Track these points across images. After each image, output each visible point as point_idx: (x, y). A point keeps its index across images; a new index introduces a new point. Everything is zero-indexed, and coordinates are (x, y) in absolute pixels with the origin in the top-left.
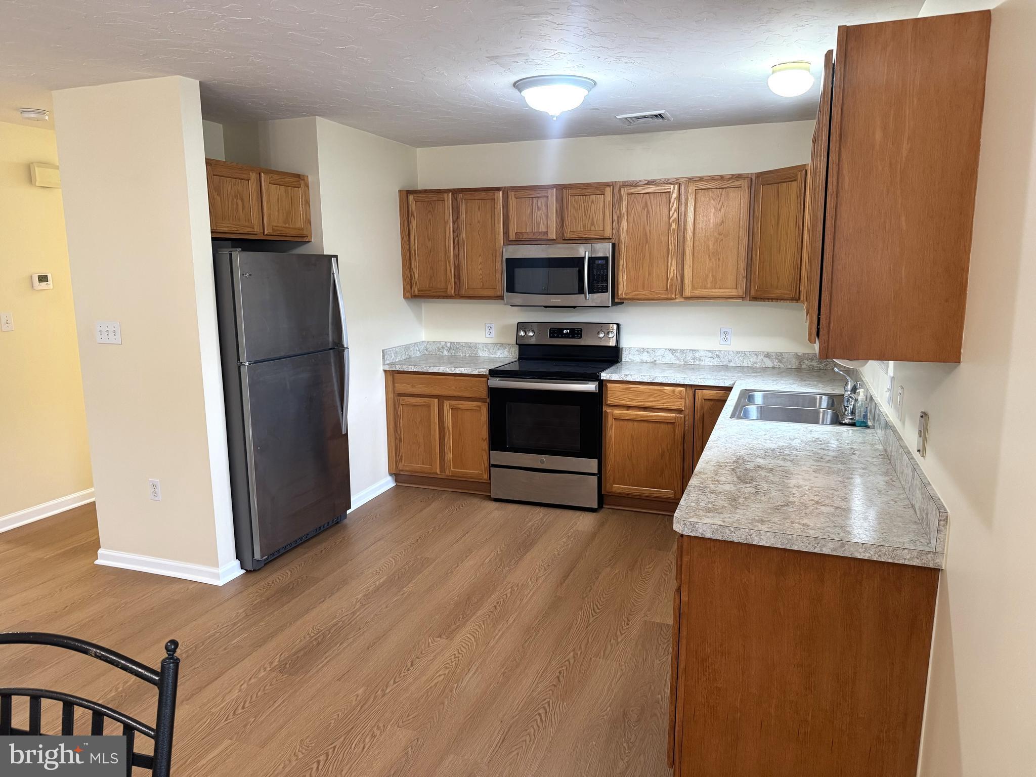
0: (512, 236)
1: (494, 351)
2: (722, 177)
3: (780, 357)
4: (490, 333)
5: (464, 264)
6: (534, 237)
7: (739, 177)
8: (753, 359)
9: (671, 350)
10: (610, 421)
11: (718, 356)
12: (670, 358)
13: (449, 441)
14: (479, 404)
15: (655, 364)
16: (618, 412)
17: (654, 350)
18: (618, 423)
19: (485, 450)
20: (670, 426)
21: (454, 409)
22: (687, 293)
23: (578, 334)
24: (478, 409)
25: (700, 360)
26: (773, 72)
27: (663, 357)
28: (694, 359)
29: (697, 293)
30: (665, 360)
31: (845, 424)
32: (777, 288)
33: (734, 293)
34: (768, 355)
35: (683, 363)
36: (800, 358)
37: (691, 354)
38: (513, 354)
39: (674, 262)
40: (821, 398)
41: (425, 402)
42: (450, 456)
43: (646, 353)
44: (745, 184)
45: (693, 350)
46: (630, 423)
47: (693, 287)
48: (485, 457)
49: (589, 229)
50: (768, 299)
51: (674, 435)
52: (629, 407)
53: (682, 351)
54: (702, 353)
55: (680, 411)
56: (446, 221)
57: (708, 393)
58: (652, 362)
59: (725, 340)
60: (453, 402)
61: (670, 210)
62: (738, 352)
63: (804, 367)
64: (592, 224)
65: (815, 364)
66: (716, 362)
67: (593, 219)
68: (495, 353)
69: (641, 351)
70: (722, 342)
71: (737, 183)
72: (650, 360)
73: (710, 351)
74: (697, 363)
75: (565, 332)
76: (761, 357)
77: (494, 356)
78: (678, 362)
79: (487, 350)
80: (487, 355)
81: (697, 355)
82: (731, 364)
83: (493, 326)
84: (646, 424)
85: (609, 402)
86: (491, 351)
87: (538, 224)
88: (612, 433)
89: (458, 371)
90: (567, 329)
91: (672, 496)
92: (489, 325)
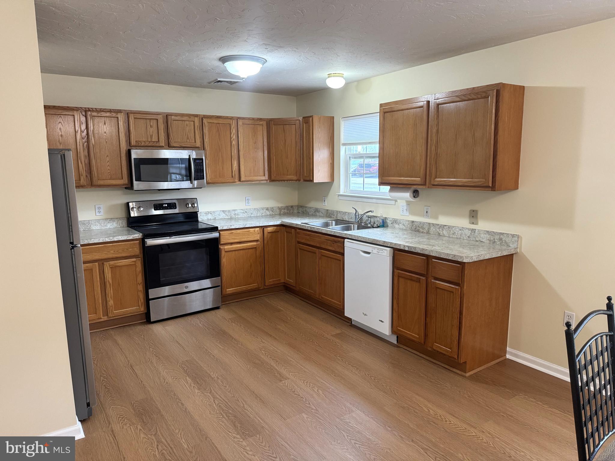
0: (133, 143)
1: (105, 224)
2: (253, 119)
3: (272, 209)
4: (99, 212)
5: (93, 162)
6: (149, 145)
7: (261, 120)
8: (262, 211)
9: (223, 211)
10: (223, 254)
11: (246, 212)
12: (223, 215)
13: (110, 292)
14: (134, 260)
15: (215, 220)
16: (227, 247)
17: (214, 212)
18: (227, 253)
19: (141, 291)
20: (253, 250)
21: (113, 268)
22: (243, 178)
23: (173, 206)
24: (134, 263)
25: (238, 215)
26: (328, 77)
27: (219, 215)
28: (235, 214)
29: (248, 179)
30: (221, 217)
31: (375, 227)
32: (287, 175)
33: (263, 178)
34: (267, 209)
35: (230, 217)
36: (280, 209)
37: (233, 212)
38: (121, 225)
39: (235, 163)
40: (332, 222)
42: (111, 303)
43: (210, 214)
44: (264, 123)
45: (234, 210)
46: (234, 252)
47: (245, 176)
48: (142, 296)
49: (186, 141)
50: (282, 181)
51: (256, 253)
52: (232, 244)
53: (229, 211)
54: (239, 211)
55: (257, 241)
56: (76, 130)
57: (270, 229)
58: (214, 219)
59: (248, 203)
60: (112, 263)
61: (231, 134)
62: (255, 209)
63: (282, 213)
64: (188, 138)
65: (286, 211)
66: (245, 215)
67: (188, 135)
68: (106, 226)
69: (207, 213)
70: (247, 205)
71: (261, 123)
72: (212, 218)
73: (242, 210)
74: (237, 217)
75: (164, 206)
76: (265, 210)
77: (105, 228)
78: (227, 217)
79: (99, 224)
80: (99, 228)
81: (236, 212)
82: (252, 215)
83: (101, 206)
84: (242, 251)
85: (222, 243)
86: (102, 225)
87: (151, 137)
88: (225, 260)
89: (116, 239)
90: (165, 204)
91: (257, 287)
92: (99, 206)
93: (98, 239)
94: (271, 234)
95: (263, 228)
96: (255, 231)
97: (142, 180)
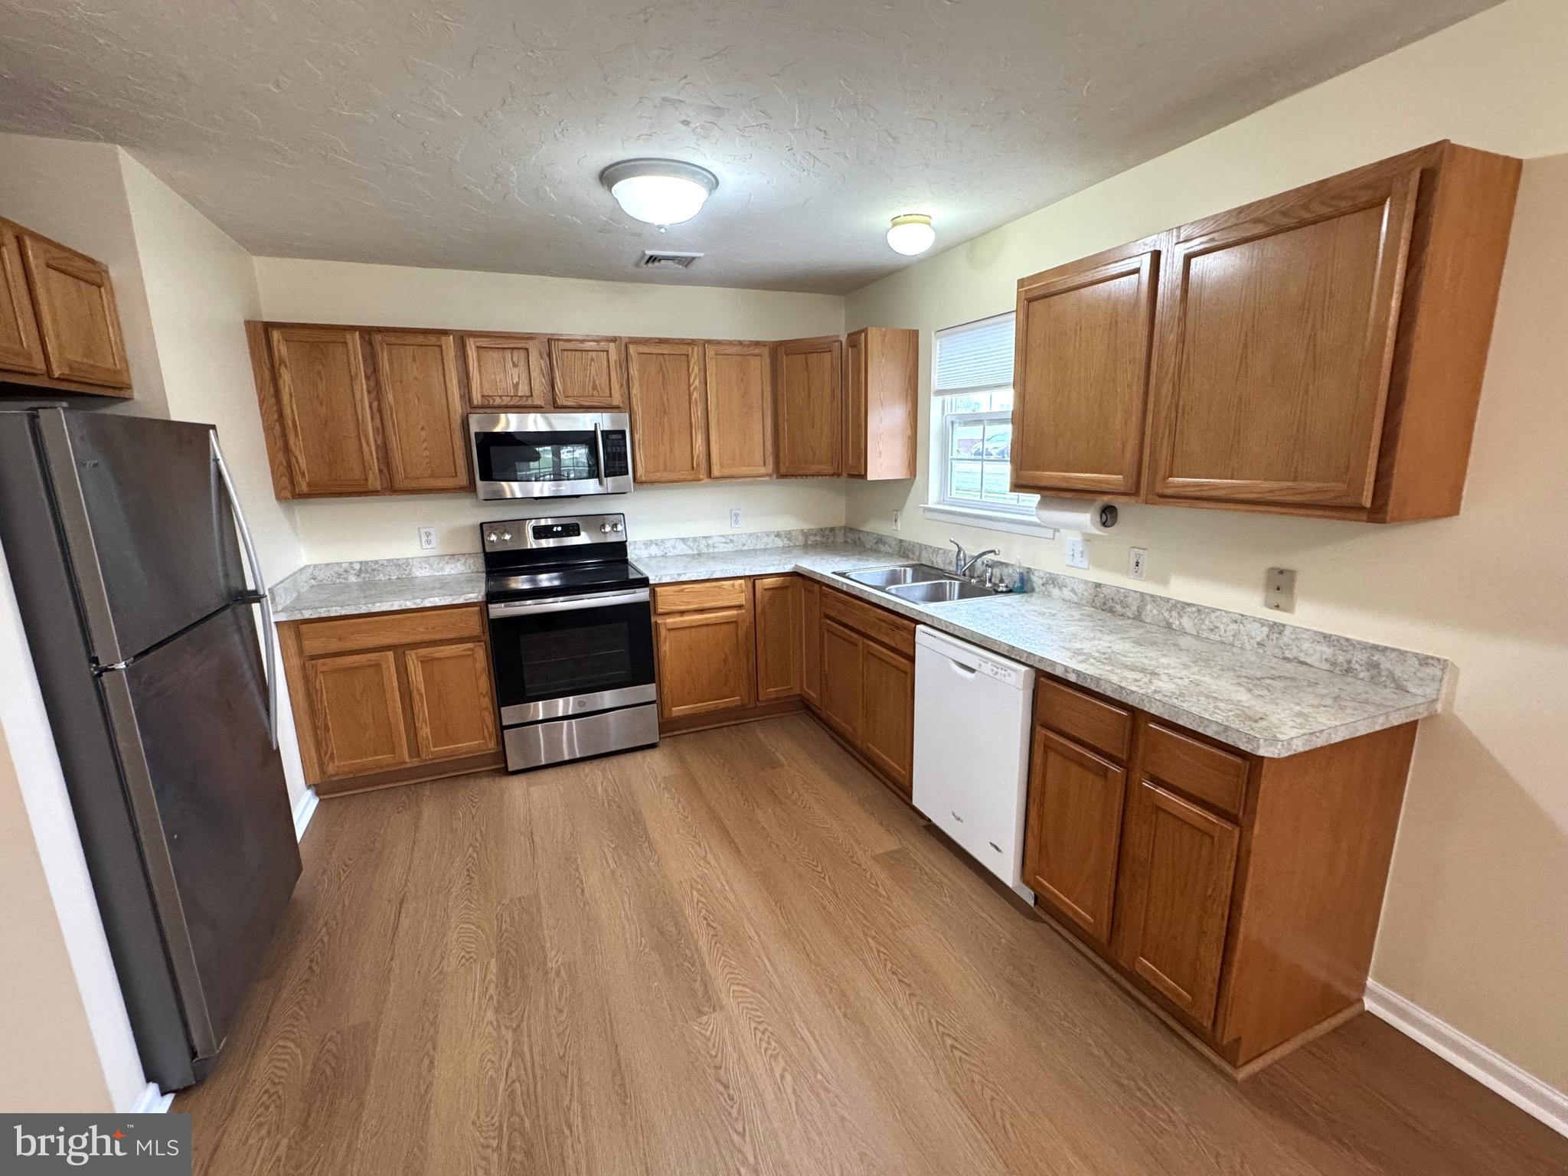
0: (477, 399)
1: (441, 565)
2: (740, 343)
3: (789, 535)
4: (429, 542)
5: (394, 442)
6: (512, 403)
7: (757, 344)
8: (766, 540)
9: (682, 539)
10: (663, 632)
11: (732, 541)
12: (682, 548)
13: (422, 710)
14: (470, 645)
15: (666, 557)
16: (670, 620)
17: (663, 541)
18: (672, 634)
19: (487, 708)
20: (732, 626)
21: (425, 662)
22: (716, 472)
23: (573, 530)
24: (469, 653)
25: (714, 547)
26: (894, 225)
27: (674, 548)
28: (708, 546)
29: (726, 472)
30: (677, 552)
31: (1002, 592)
32: (813, 463)
33: (762, 470)
34: (778, 535)
35: (696, 552)
36: (806, 534)
37: (704, 542)
38: (472, 567)
39: (699, 438)
40: (905, 571)
41: (371, 660)
42: (425, 731)
43: (654, 546)
44: (766, 352)
45: (706, 537)
46: (687, 631)
47: (722, 466)
48: (489, 719)
49: (590, 394)
50: (802, 476)
51: (737, 636)
52: (682, 613)
53: (695, 540)
54: (715, 539)
55: (740, 607)
56: (353, 374)
57: (769, 582)
58: (663, 556)
59: (737, 522)
60: (423, 651)
61: (689, 376)
62: (750, 535)
63: (809, 542)
64: (595, 388)
65: (818, 538)
66: (730, 547)
67: (594, 382)
68: (442, 569)
69: (648, 544)
70: (733, 525)
71: (757, 351)
72: (659, 553)
73: (723, 536)
74: (711, 550)
75: (555, 529)
76: (772, 537)
77: (440, 573)
78: (691, 552)
79: (428, 566)
80: (428, 574)
81: (711, 542)
82: (745, 548)
83: (432, 531)
84: (705, 629)
85: (660, 611)
86: (434, 567)
87: (516, 386)
88: (668, 649)
89: (427, 603)
90: (557, 526)
91: (739, 703)
92: (427, 530)
93: (390, 603)
94: (771, 592)
95: (753, 579)
96: (733, 586)
97: (494, 477)
